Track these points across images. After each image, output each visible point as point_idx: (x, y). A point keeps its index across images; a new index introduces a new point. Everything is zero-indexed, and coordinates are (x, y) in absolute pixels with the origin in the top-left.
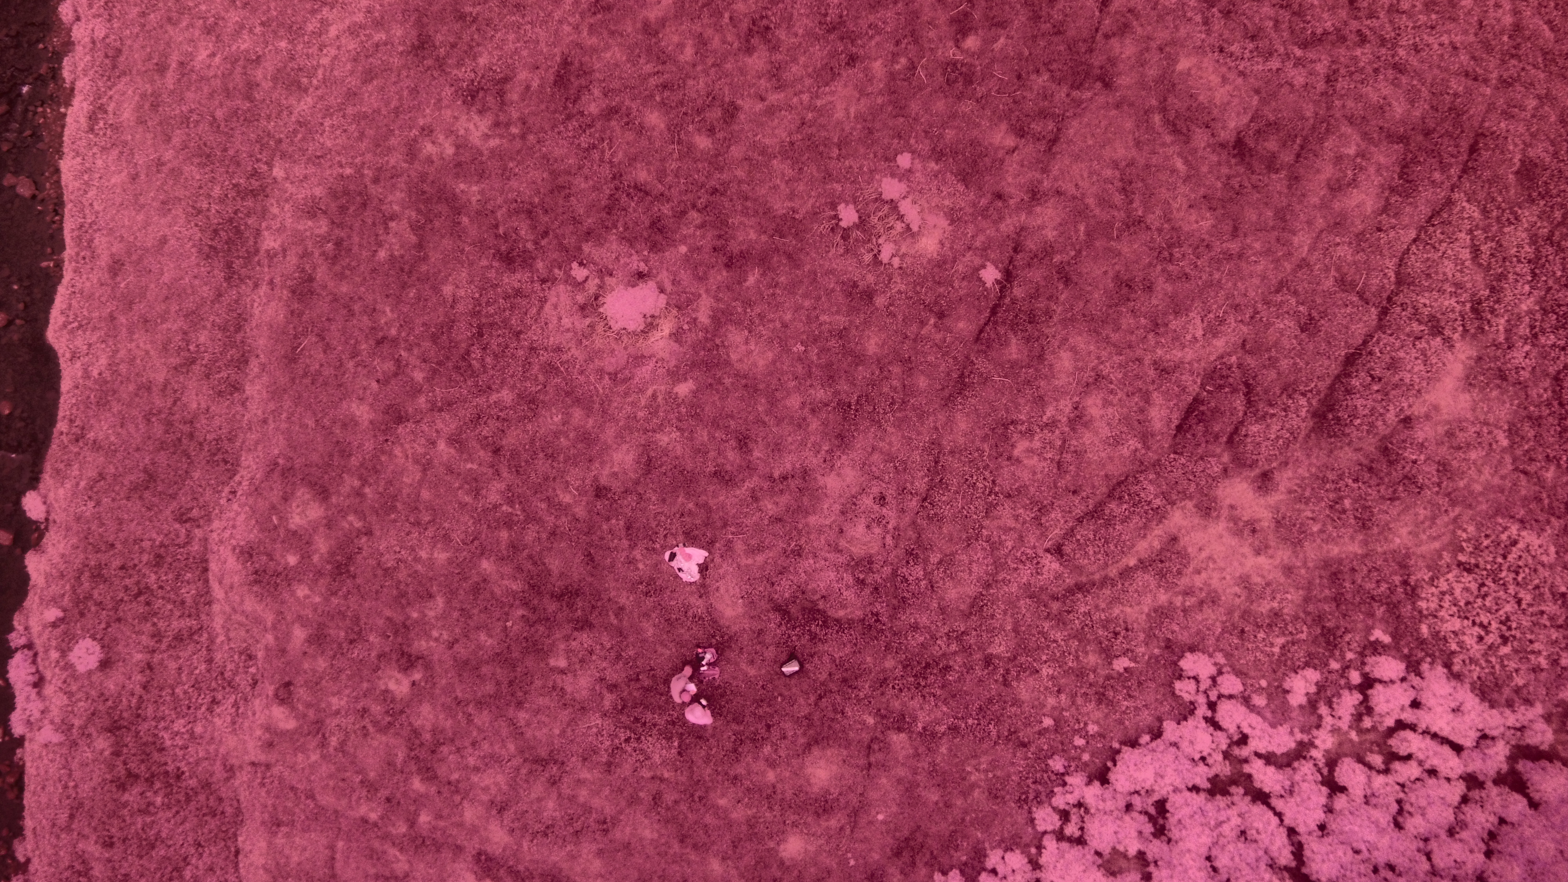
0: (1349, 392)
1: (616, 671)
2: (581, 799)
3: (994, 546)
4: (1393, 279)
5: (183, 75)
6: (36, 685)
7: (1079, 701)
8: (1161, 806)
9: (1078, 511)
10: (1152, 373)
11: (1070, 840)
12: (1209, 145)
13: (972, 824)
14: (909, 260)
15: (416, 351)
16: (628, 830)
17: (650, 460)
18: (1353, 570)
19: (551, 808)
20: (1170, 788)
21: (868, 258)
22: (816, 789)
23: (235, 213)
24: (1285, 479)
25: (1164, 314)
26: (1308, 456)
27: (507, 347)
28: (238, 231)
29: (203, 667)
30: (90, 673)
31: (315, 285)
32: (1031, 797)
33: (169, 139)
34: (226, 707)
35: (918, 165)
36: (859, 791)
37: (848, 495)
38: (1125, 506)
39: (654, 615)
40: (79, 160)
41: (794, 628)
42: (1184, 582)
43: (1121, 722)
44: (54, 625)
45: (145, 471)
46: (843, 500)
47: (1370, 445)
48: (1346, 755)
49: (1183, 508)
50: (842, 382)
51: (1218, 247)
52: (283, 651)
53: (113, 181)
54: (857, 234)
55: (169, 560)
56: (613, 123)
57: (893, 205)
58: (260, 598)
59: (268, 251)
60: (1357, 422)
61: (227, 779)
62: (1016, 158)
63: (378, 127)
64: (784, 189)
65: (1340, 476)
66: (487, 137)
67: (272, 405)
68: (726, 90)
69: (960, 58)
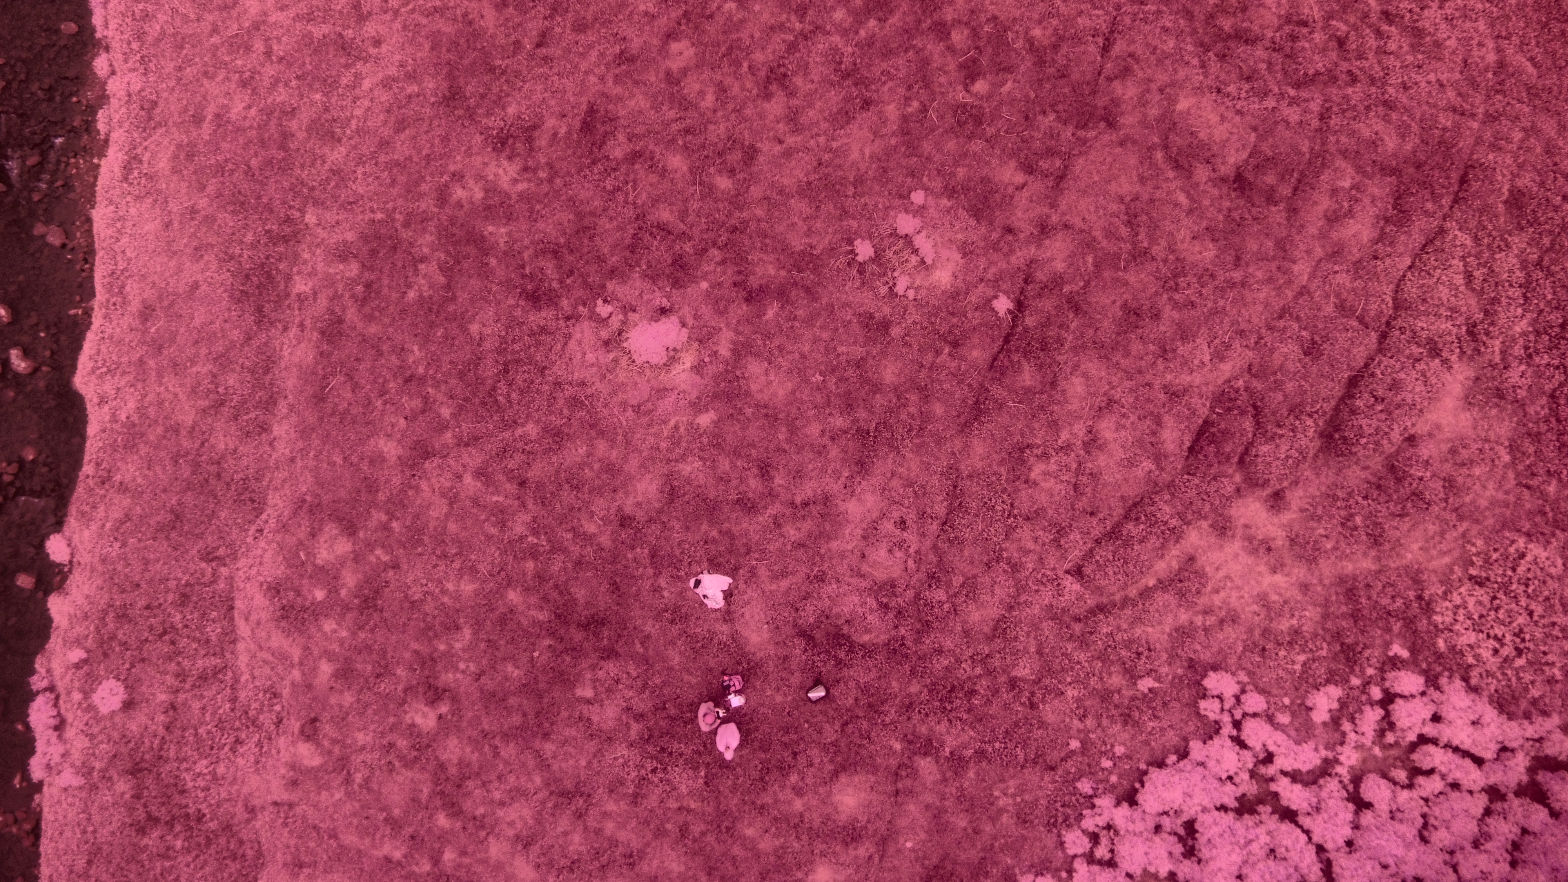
0: (1353, 412)
1: (642, 700)
3: (1015, 567)
4: (1391, 304)
5: (219, 126)
6: (56, 728)
7: (1105, 722)
8: (1190, 827)
9: (1096, 532)
10: (1162, 397)
11: (1101, 863)
12: (1210, 180)
13: (1002, 850)
14: (923, 292)
15: (443, 388)
16: (655, 863)
17: (673, 488)
18: (1368, 586)
19: (577, 843)
20: (1199, 808)
21: (884, 290)
22: (843, 819)
23: (267, 258)
24: (1296, 498)
25: (1173, 340)
26: (1318, 475)
27: (532, 382)
28: (269, 276)
29: (228, 705)
30: (113, 714)
31: (344, 326)
32: (1060, 820)
33: (203, 188)
34: (249, 748)
35: (931, 201)
36: (888, 818)
37: (869, 520)
38: (1142, 527)
39: (679, 643)
40: (112, 208)
41: (819, 654)
42: (1203, 601)
43: (1147, 743)
44: (77, 666)
45: (172, 511)
46: (865, 526)
47: (1377, 463)
48: (1370, 772)
49: (1199, 528)
50: (861, 409)
51: (1221, 276)
52: (309, 687)
53: (146, 228)
54: (873, 268)
55: (195, 599)
56: (637, 166)
57: (908, 239)
58: (288, 633)
59: (299, 295)
60: (1364, 440)
61: (248, 821)
62: (1025, 193)
63: (410, 174)
64: (802, 226)
65: (1350, 494)
66: (515, 181)
67: (300, 444)
68: (746, 134)
69: (969, 100)
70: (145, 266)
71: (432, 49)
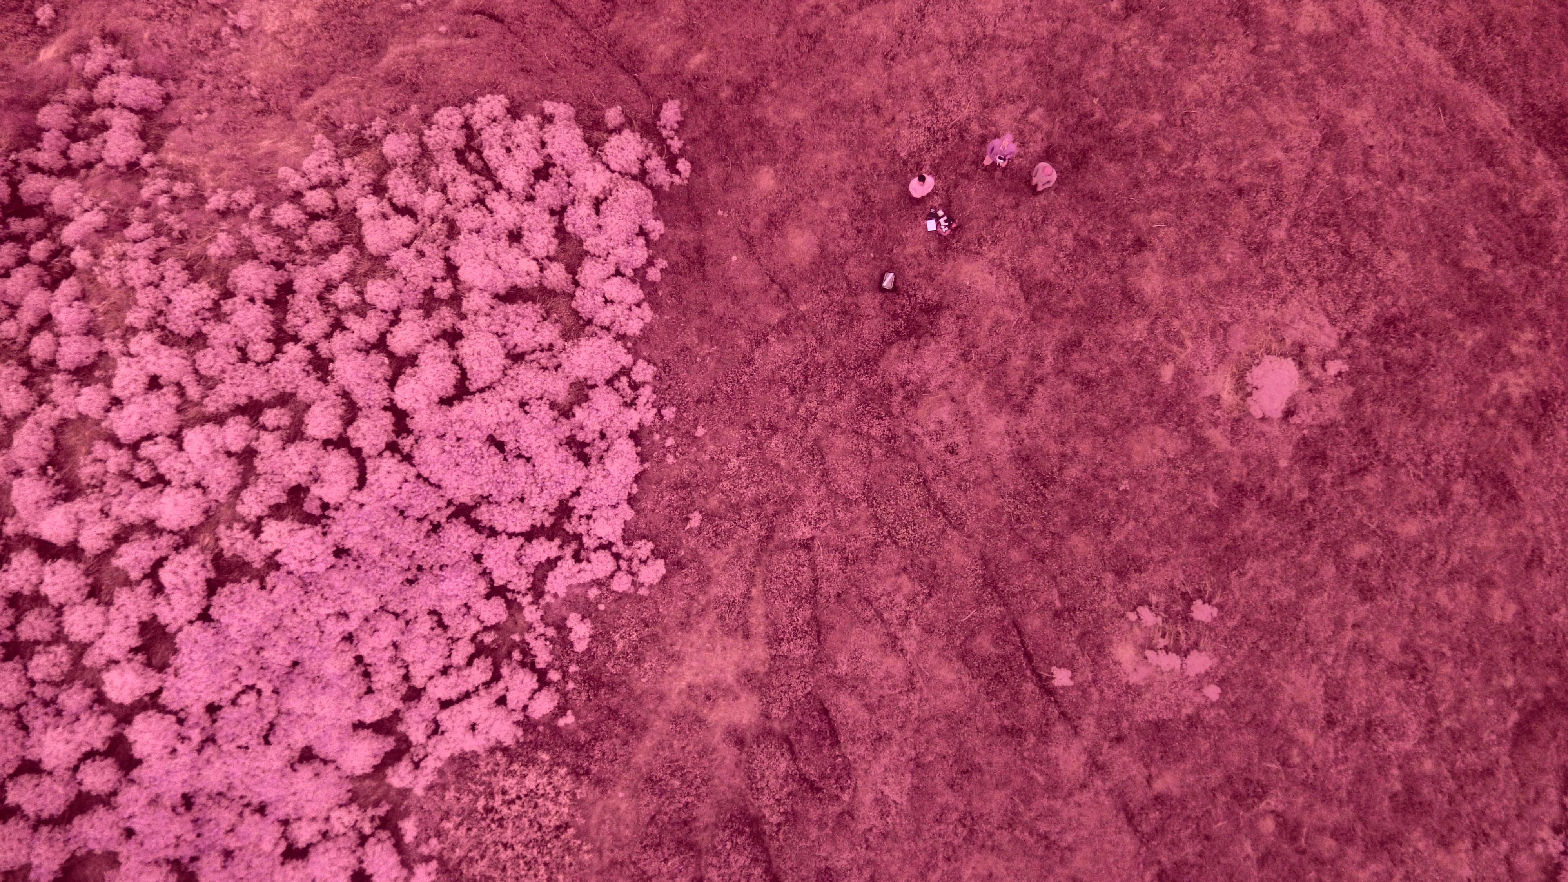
2: (923, 55)
3: (848, 503)
7: (695, 468)
8: (585, 459)
9: (824, 586)
11: (616, 376)
13: (677, 318)
14: (1124, 627)
16: (873, 72)
17: (1133, 302)
18: (626, 743)
19: (935, 29)
21: (1153, 598)
22: (790, 227)
24: (727, 754)
26: (730, 787)
31: (1484, 163)
32: (664, 375)
35: (1198, 699)
38: (800, 622)
41: (913, 308)
42: (713, 615)
43: (657, 483)
47: (703, 839)
48: (508, 620)
49: (764, 662)
50: (1069, 496)
60: (728, 846)
62: (1140, 779)
64: (1264, 581)
65: (698, 796)
66: (1503, 386)
67: (1411, 58)
68: (1387, 603)
69: (1263, 806)
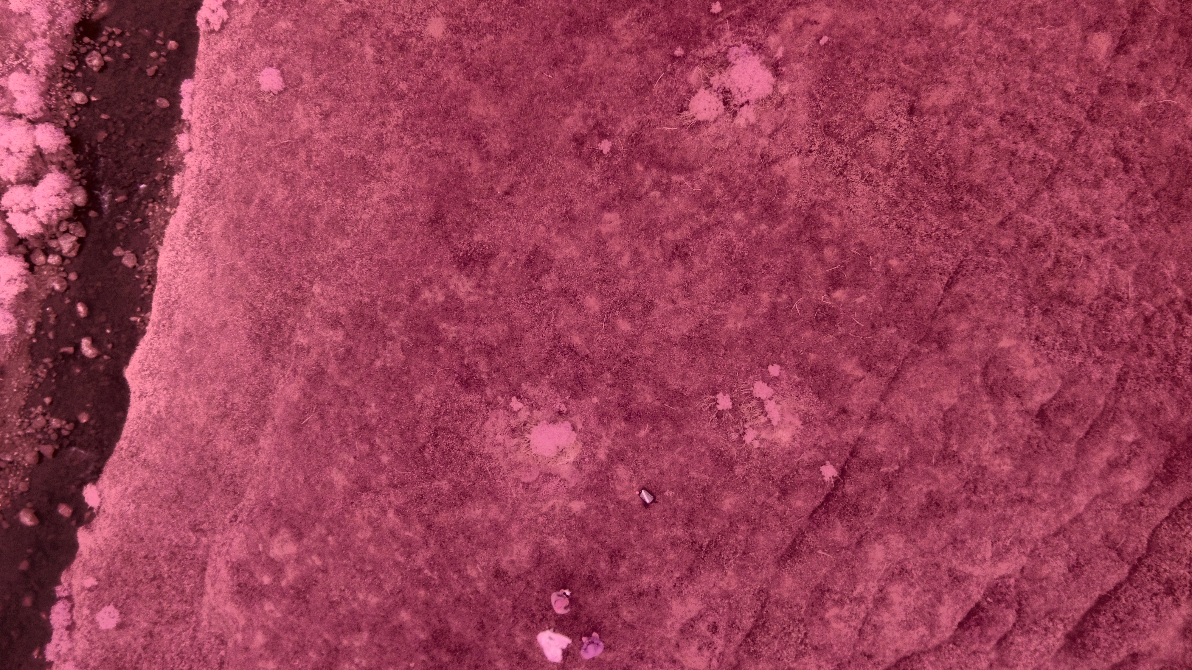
0: (1096, 625)
4: (1145, 545)
5: (262, 209)
6: (68, 629)
10: (946, 578)
12: (1017, 411)
14: (765, 445)
15: (387, 440)
21: (734, 436)
23: (280, 313)
27: (452, 448)
28: (279, 327)
29: (188, 642)
30: (108, 631)
31: (326, 376)
33: (243, 253)
35: (784, 376)
37: (688, 618)
44: (90, 590)
45: (177, 489)
46: (683, 621)
50: (699, 527)
52: (247, 649)
53: (196, 274)
55: (180, 557)
56: (562, 299)
57: (760, 401)
58: (239, 605)
59: (297, 345)
62: (862, 385)
63: (394, 272)
64: (679, 372)
66: (469, 294)
67: (276, 459)
68: (648, 291)
69: (828, 303)
70: (190, 302)
71: (428, 182)
